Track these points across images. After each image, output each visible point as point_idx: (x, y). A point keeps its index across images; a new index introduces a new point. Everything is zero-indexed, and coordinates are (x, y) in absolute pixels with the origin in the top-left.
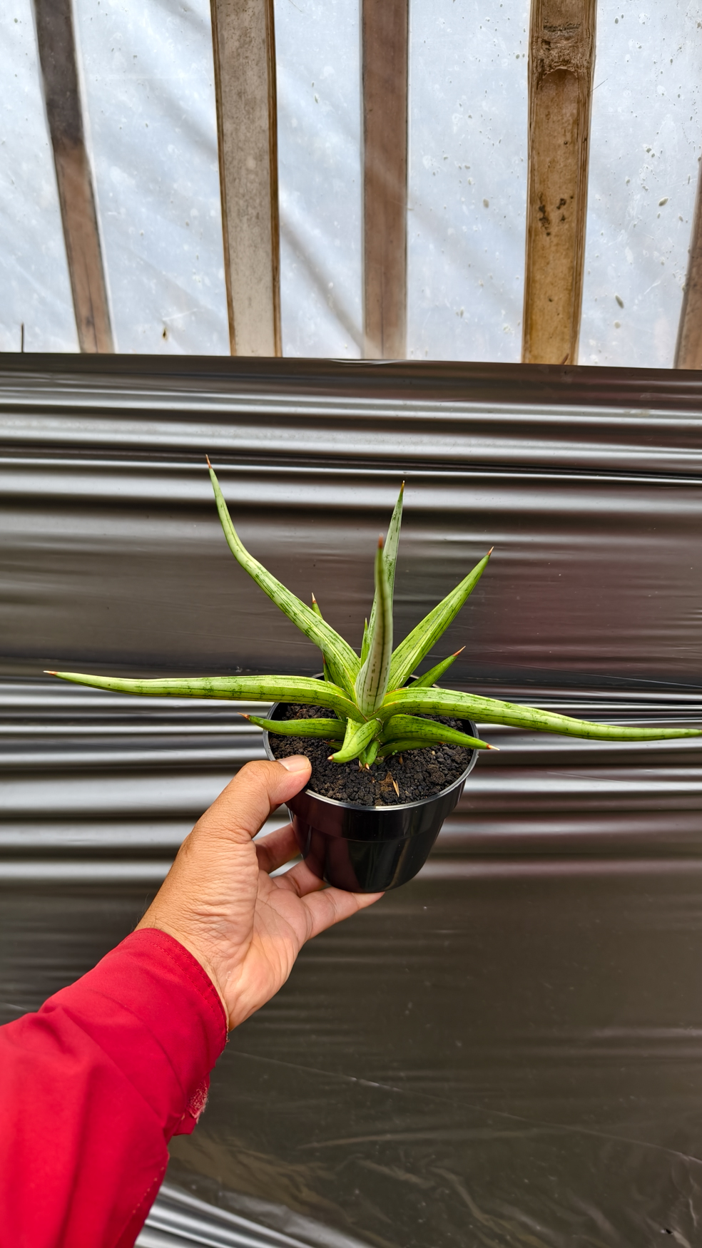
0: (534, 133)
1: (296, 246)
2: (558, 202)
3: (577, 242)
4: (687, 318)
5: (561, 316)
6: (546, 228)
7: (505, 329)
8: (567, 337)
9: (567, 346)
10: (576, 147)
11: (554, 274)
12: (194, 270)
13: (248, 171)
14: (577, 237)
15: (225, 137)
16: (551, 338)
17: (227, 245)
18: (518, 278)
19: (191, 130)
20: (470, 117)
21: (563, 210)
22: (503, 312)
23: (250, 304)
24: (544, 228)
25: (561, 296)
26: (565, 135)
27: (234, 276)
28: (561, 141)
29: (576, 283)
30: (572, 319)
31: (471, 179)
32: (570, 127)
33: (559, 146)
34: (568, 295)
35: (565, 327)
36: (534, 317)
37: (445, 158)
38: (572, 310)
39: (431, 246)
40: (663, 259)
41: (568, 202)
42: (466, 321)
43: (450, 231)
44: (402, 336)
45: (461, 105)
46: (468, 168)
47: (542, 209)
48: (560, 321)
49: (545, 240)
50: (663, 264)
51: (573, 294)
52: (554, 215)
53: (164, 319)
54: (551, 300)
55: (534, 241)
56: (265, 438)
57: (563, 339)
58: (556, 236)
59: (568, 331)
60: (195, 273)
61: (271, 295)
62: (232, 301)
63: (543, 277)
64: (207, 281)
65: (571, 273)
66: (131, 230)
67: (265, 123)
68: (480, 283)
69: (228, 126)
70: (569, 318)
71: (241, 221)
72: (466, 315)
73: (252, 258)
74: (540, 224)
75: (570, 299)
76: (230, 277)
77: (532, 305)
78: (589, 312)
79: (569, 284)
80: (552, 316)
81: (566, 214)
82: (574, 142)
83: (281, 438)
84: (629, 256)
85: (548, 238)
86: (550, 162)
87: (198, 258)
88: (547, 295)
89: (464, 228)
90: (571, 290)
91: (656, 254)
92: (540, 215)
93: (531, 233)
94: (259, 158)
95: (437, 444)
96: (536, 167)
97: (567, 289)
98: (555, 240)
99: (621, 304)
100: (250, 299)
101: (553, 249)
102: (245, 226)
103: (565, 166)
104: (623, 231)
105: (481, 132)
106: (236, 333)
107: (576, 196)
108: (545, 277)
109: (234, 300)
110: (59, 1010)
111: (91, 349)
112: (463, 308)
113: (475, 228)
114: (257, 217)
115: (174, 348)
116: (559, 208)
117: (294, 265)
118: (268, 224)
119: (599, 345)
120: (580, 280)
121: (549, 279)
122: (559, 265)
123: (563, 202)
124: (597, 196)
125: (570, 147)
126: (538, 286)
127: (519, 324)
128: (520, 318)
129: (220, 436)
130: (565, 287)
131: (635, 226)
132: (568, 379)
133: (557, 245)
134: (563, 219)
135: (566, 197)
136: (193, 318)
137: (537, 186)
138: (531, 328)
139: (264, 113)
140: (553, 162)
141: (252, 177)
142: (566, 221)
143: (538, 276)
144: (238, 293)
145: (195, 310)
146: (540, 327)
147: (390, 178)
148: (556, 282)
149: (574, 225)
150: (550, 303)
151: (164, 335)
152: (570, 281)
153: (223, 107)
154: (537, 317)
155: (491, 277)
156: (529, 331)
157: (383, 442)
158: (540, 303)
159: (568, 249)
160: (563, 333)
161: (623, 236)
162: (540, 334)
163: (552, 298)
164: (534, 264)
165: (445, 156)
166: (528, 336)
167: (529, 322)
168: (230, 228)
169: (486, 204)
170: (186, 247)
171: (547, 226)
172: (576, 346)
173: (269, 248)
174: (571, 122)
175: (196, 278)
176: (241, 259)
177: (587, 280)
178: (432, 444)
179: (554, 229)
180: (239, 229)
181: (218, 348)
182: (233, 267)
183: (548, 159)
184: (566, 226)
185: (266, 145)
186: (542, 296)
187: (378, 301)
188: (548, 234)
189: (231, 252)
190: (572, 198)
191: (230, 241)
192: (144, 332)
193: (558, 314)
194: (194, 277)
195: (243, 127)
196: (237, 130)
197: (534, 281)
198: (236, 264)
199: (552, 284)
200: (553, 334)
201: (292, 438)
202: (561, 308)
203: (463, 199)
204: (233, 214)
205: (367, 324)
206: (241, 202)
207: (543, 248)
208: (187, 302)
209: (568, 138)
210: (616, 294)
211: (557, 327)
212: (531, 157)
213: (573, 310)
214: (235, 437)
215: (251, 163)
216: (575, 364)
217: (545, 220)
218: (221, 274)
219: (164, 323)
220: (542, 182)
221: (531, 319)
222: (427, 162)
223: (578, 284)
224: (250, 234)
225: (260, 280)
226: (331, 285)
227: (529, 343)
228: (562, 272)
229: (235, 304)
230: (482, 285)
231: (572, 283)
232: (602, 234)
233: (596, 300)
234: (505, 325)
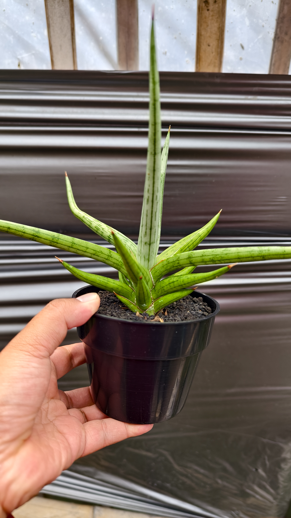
1: (83, 17)
3: (222, 13)
4: (274, 55)
5: (214, 54)
6: (207, 7)
7: (187, 62)
8: (217, 65)
11: (211, 32)
12: (32, 31)
14: (222, 11)
17: (48, 16)
18: (193, 34)
22: (186, 52)
23: (61, 49)
24: (206, 7)
25: (214, 43)
27: (52, 33)
30: (219, 55)
34: (217, 42)
35: (216, 59)
38: (219, 50)
40: (264, 24)
42: (168, 57)
43: (160, 9)
48: (213, 56)
49: (206, 13)
50: (263, 26)
51: (220, 41)
52: (211, 0)
53: (19, 57)
54: (209, 46)
55: (201, 13)
56: (69, 113)
57: (215, 66)
58: (212, 11)
59: (217, 62)
60: (32, 32)
61: (71, 43)
62: (51, 46)
64: (39, 36)
65: (219, 30)
68: (174, 36)
71: (54, 3)
72: (168, 54)
74: (204, 5)
75: (218, 44)
76: (50, 33)
77: (200, 48)
78: (227, 53)
80: (209, 53)
83: (77, 113)
84: (247, 22)
85: (208, 12)
88: (207, 43)
89: (167, 7)
91: (260, 21)
93: (200, 9)
98: (211, 13)
99: (243, 47)
100: (61, 46)
101: (210, 18)
102: (57, 6)
104: (244, 9)
108: (206, 33)
109: (53, 46)
112: (166, 50)
113: (172, 7)
117: (82, 27)
119: (232, 69)
120: (223, 34)
121: (208, 34)
122: (213, 27)
126: (203, 38)
127: (194, 59)
128: (194, 55)
129: (46, 113)
130: (216, 38)
131: (250, 6)
132: (218, 81)
133: (212, 16)
134: (215, 2)
136: (33, 57)
138: (200, 61)
142: (217, 2)
143: (203, 33)
144: (54, 42)
145: (34, 52)
146: (203, 60)
148: (211, 35)
149: (220, 4)
151: (19, 65)
154: (202, 54)
155: (180, 34)
156: (198, 62)
157: (128, 114)
158: (204, 47)
159: (218, 18)
160: (215, 63)
161: (244, 11)
162: (204, 63)
163: (210, 44)
164: (201, 26)
166: (198, 65)
167: (198, 58)
168: (49, 7)
170: (27, 18)
171: (207, 5)
173: (69, 17)
175: (33, 34)
176: (55, 24)
177: (227, 35)
179: (211, 7)
180: (53, 7)
182: (51, 28)
184: (217, 6)
186: (205, 43)
187: (124, 46)
188: (208, 10)
189: (50, 20)
191: (49, 14)
192: (9, 64)
197: (201, 35)
198: (53, 26)
199: (210, 37)
200: (210, 64)
201: (82, 113)
202: (214, 50)
205: (119, 59)
207: (205, 18)
208: (27, 47)
210: (241, 42)
211: (212, 60)
214: (54, 113)
216: (221, 72)
217: (207, 2)
218: (46, 32)
219: (18, 59)
221: (200, 55)
223: (222, 36)
225: (65, 35)
226: (101, 38)
227: (199, 68)
228: (214, 30)
229: (53, 48)
230: (175, 38)
231: (219, 36)
232: (234, 10)
233: (231, 46)
234: (187, 59)
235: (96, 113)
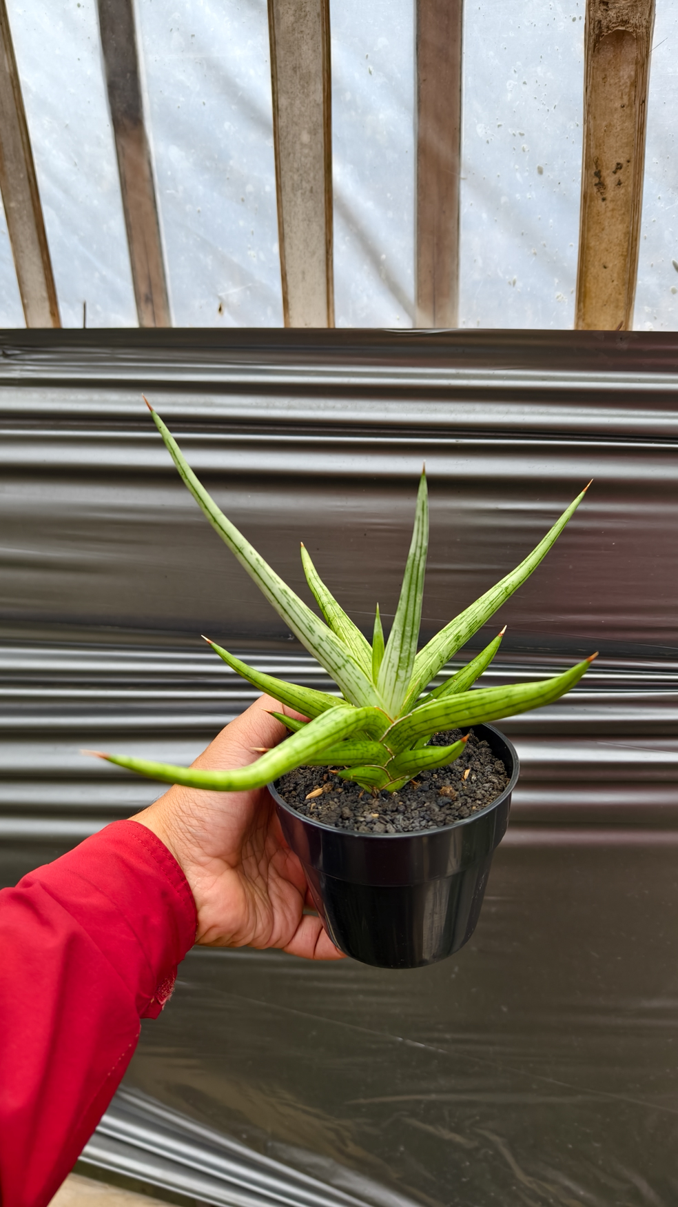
0: (591, 97)
1: (350, 220)
2: (614, 167)
3: (634, 206)
5: (615, 283)
6: (601, 193)
7: (558, 297)
8: (622, 304)
9: (621, 314)
10: (634, 110)
11: (609, 241)
12: (249, 246)
13: (303, 145)
14: (634, 201)
15: (280, 112)
16: (605, 305)
17: (281, 222)
18: (571, 246)
19: (246, 107)
20: (525, 83)
21: (620, 175)
22: (556, 280)
23: (304, 278)
24: (599, 194)
25: (615, 262)
26: (622, 98)
27: (288, 250)
28: (618, 104)
29: (632, 248)
30: (627, 286)
31: (525, 146)
32: (627, 90)
33: (616, 109)
34: (623, 261)
35: (620, 294)
36: (588, 285)
37: (499, 126)
39: (484, 216)
41: (624, 165)
42: (518, 290)
43: (504, 199)
44: (454, 306)
45: (515, 71)
46: (522, 135)
47: (598, 174)
48: (614, 288)
49: (600, 205)
51: (628, 259)
52: (610, 180)
53: (220, 294)
54: (605, 267)
55: (589, 207)
56: (319, 408)
57: (617, 307)
58: (612, 201)
59: (623, 298)
60: (250, 249)
61: (324, 268)
62: (286, 275)
63: (598, 243)
64: (262, 256)
65: (627, 238)
66: (188, 207)
67: (319, 97)
68: (533, 251)
69: (283, 102)
70: (624, 285)
71: (295, 195)
72: (519, 284)
73: (306, 231)
74: (595, 190)
75: (625, 265)
76: (284, 251)
77: (586, 272)
78: (645, 279)
79: (625, 250)
80: (606, 282)
81: (622, 178)
82: (631, 105)
83: (334, 408)
85: (603, 204)
86: (606, 126)
87: (253, 233)
88: (602, 261)
89: (518, 196)
90: (626, 256)
92: (596, 180)
93: (586, 199)
94: (313, 132)
95: (490, 412)
96: (592, 131)
97: (622, 255)
98: (611, 206)
99: (677, 269)
100: (303, 273)
101: (609, 214)
102: (299, 201)
103: (622, 129)
105: (535, 98)
106: (290, 307)
107: (633, 160)
108: (600, 243)
109: (288, 275)
110: (37, 886)
111: (149, 323)
112: (515, 277)
113: (528, 196)
114: (311, 191)
115: (229, 321)
116: (615, 172)
117: (347, 238)
118: (322, 198)
119: (655, 311)
120: (636, 245)
121: (604, 246)
122: (615, 231)
123: (619, 166)
124: (655, 160)
125: (627, 110)
126: (592, 252)
127: (572, 292)
128: (573, 287)
129: (275, 407)
130: (620, 253)
132: (624, 345)
133: (613, 210)
134: (619, 183)
135: (622, 161)
136: (248, 293)
137: (593, 150)
138: (585, 296)
139: (319, 86)
140: (609, 125)
141: (306, 151)
142: (622, 185)
143: (593, 243)
144: (292, 267)
145: (250, 285)
146: (593, 295)
147: (442, 147)
148: (611, 248)
149: (630, 189)
150: (604, 270)
151: (220, 309)
152: (626, 247)
153: (279, 83)
154: (591, 285)
155: (545, 245)
156: (582, 299)
157: (435, 411)
158: (594, 270)
159: (624, 214)
160: (617, 300)
162: (594, 301)
163: (607, 265)
164: (589, 230)
165: (499, 123)
166: (582, 305)
167: (583, 290)
168: (284, 203)
169: (540, 171)
170: (241, 223)
171: (602, 191)
172: (631, 313)
173: (322, 221)
174: (629, 84)
175: (252, 253)
176: (295, 233)
177: (643, 245)
178: (485, 412)
179: (610, 194)
180: (293, 203)
181: (272, 320)
182: (287, 241)
183: (604, 124)
184: (623, 191)
185: (320, 119)
186: (596, 263)
187: (430, 272)
188: (604, 199)
189: (286, 226)
190: (628, 162)
191: (285, 215)
192: (201, 307)
193: (613, 281)
194: (249, 252)
195: (298, 102)
196: (291, 105)
197: (588, 248)
198: (290, 238)
199: (607, 250)
200: (607, 302)
201: (345, 409)
202: (615, 275)
203: (517, 167)
204: (287, 189)
205: (419, 295)
206: (296, 177)
207: (598, 214)
208: (242, 277)
209: (626, 101)
210: (673, 259)
211: (611, 295)
212: (586, 121)
213: (628, 276)
214: (289, 408)
215: (305, 138)
216: (630, 330)
217: (601, 185)
218: (276, 248)
219: (220, 298)
220: (598, 146)
221: (585, 286)
222: (480, 130)
223: (634, 249)
224: (304, 208)
225: (313, 253)
226: (383, 257)
227: (583, 311)
228: (617, 238)
229: (289, 278)
230: (535, 254)
231: (628, 249)
232: (659, 198)
233: (652, 265)
234: (558, 294)
235: (371, 409)
